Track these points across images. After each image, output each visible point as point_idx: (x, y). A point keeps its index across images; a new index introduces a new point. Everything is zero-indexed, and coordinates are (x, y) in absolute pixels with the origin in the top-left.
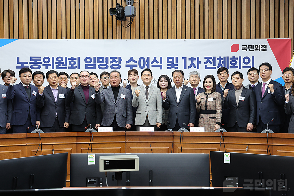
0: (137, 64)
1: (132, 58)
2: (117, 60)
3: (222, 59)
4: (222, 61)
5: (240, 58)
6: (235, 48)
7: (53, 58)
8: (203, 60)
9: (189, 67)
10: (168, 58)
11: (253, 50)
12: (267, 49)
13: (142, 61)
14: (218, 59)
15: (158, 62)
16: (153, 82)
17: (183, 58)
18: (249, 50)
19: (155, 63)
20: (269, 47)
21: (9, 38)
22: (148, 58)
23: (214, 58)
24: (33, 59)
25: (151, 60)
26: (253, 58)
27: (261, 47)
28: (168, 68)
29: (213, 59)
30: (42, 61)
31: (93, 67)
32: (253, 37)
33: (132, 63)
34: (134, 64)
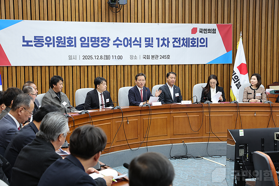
0: (122, 43)
1: (118, 38)
2: (106, 40)
3: (185, 40)
4: (185, 41)
5: (198, 38)
6: (194, 31)
7: (54, 37)
8: (171, 41)
9: (162, 46)
10: (146, 38)
11: (207, 33)
12: (216, 32)
13: (126, 40)
14: (182, 40)
15: (138, 42)
16: (135, 58)
17: (157, 39)
18: (204, 33)
19: (136, 43)
20: (217, 31)
21: (14, 19)
22: (131, 38)
23: (180, 38)
24: (37, 38)
25: (133, 40)
26: (207, 38)
27: (212, 30)
28: (146, 47)
29: (178, 39)
30: (44, 40)
31: (87, 45)
32: (206, 22)
33: (118, 42)
34: (120, 43)
